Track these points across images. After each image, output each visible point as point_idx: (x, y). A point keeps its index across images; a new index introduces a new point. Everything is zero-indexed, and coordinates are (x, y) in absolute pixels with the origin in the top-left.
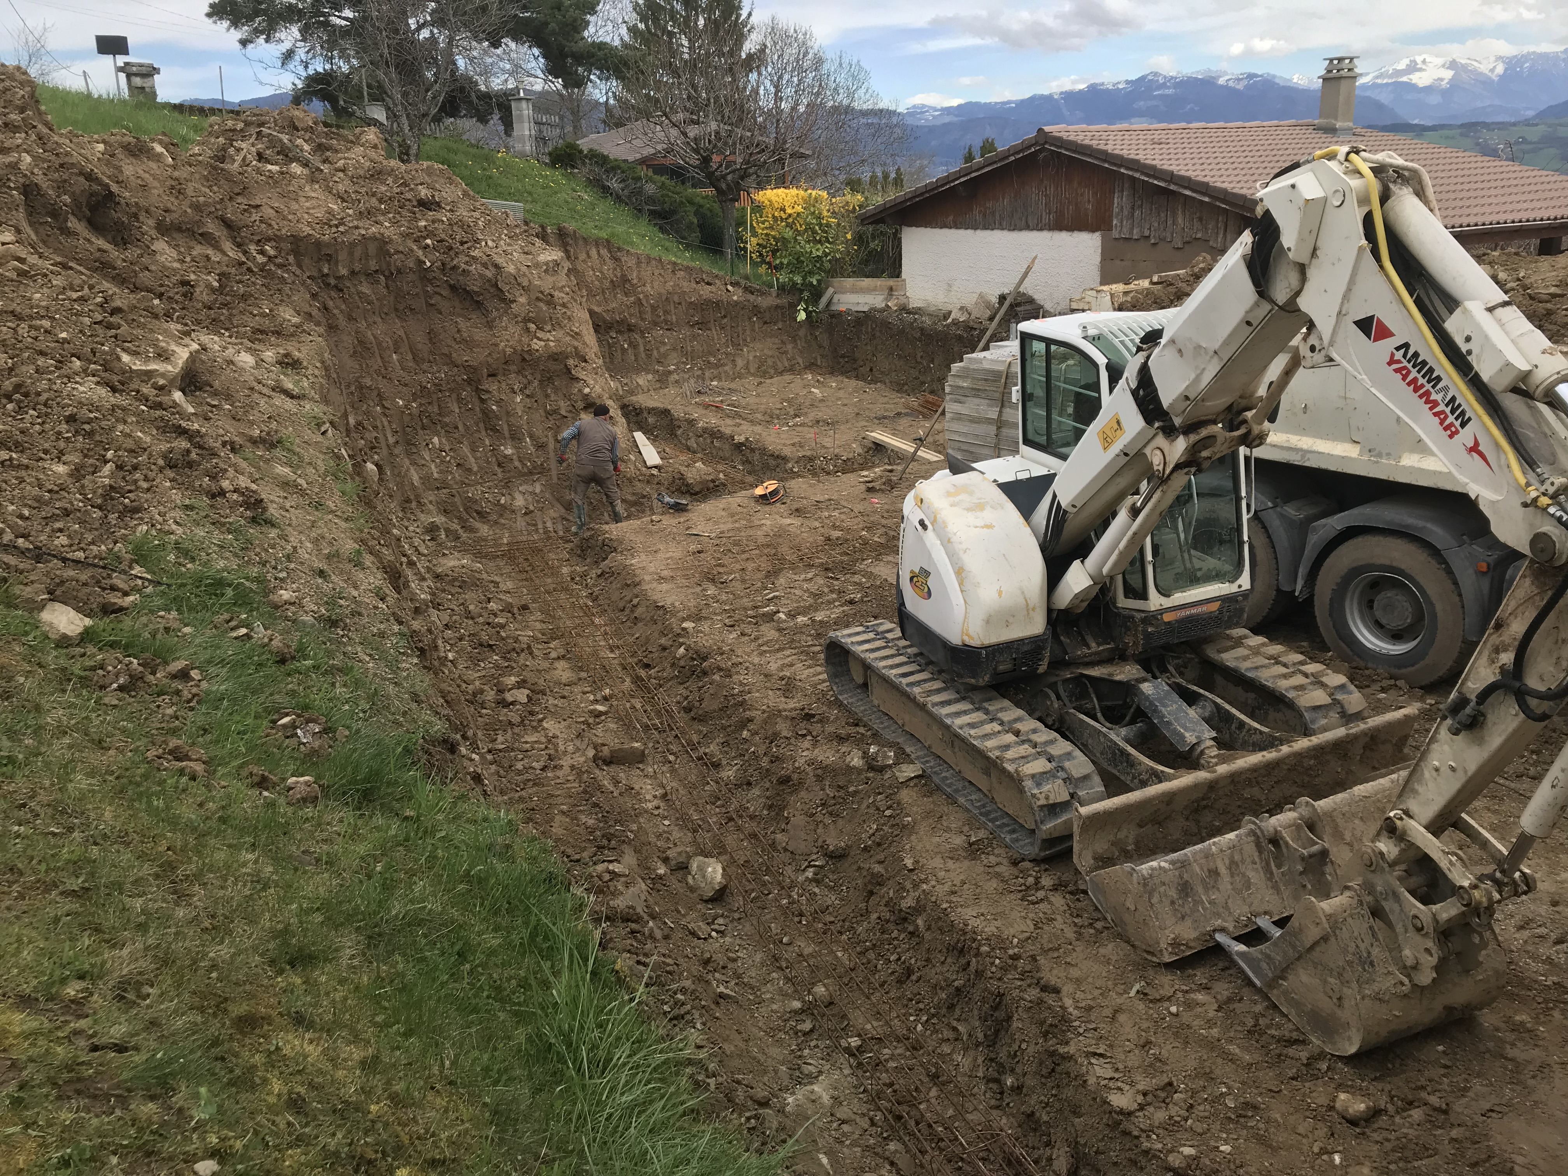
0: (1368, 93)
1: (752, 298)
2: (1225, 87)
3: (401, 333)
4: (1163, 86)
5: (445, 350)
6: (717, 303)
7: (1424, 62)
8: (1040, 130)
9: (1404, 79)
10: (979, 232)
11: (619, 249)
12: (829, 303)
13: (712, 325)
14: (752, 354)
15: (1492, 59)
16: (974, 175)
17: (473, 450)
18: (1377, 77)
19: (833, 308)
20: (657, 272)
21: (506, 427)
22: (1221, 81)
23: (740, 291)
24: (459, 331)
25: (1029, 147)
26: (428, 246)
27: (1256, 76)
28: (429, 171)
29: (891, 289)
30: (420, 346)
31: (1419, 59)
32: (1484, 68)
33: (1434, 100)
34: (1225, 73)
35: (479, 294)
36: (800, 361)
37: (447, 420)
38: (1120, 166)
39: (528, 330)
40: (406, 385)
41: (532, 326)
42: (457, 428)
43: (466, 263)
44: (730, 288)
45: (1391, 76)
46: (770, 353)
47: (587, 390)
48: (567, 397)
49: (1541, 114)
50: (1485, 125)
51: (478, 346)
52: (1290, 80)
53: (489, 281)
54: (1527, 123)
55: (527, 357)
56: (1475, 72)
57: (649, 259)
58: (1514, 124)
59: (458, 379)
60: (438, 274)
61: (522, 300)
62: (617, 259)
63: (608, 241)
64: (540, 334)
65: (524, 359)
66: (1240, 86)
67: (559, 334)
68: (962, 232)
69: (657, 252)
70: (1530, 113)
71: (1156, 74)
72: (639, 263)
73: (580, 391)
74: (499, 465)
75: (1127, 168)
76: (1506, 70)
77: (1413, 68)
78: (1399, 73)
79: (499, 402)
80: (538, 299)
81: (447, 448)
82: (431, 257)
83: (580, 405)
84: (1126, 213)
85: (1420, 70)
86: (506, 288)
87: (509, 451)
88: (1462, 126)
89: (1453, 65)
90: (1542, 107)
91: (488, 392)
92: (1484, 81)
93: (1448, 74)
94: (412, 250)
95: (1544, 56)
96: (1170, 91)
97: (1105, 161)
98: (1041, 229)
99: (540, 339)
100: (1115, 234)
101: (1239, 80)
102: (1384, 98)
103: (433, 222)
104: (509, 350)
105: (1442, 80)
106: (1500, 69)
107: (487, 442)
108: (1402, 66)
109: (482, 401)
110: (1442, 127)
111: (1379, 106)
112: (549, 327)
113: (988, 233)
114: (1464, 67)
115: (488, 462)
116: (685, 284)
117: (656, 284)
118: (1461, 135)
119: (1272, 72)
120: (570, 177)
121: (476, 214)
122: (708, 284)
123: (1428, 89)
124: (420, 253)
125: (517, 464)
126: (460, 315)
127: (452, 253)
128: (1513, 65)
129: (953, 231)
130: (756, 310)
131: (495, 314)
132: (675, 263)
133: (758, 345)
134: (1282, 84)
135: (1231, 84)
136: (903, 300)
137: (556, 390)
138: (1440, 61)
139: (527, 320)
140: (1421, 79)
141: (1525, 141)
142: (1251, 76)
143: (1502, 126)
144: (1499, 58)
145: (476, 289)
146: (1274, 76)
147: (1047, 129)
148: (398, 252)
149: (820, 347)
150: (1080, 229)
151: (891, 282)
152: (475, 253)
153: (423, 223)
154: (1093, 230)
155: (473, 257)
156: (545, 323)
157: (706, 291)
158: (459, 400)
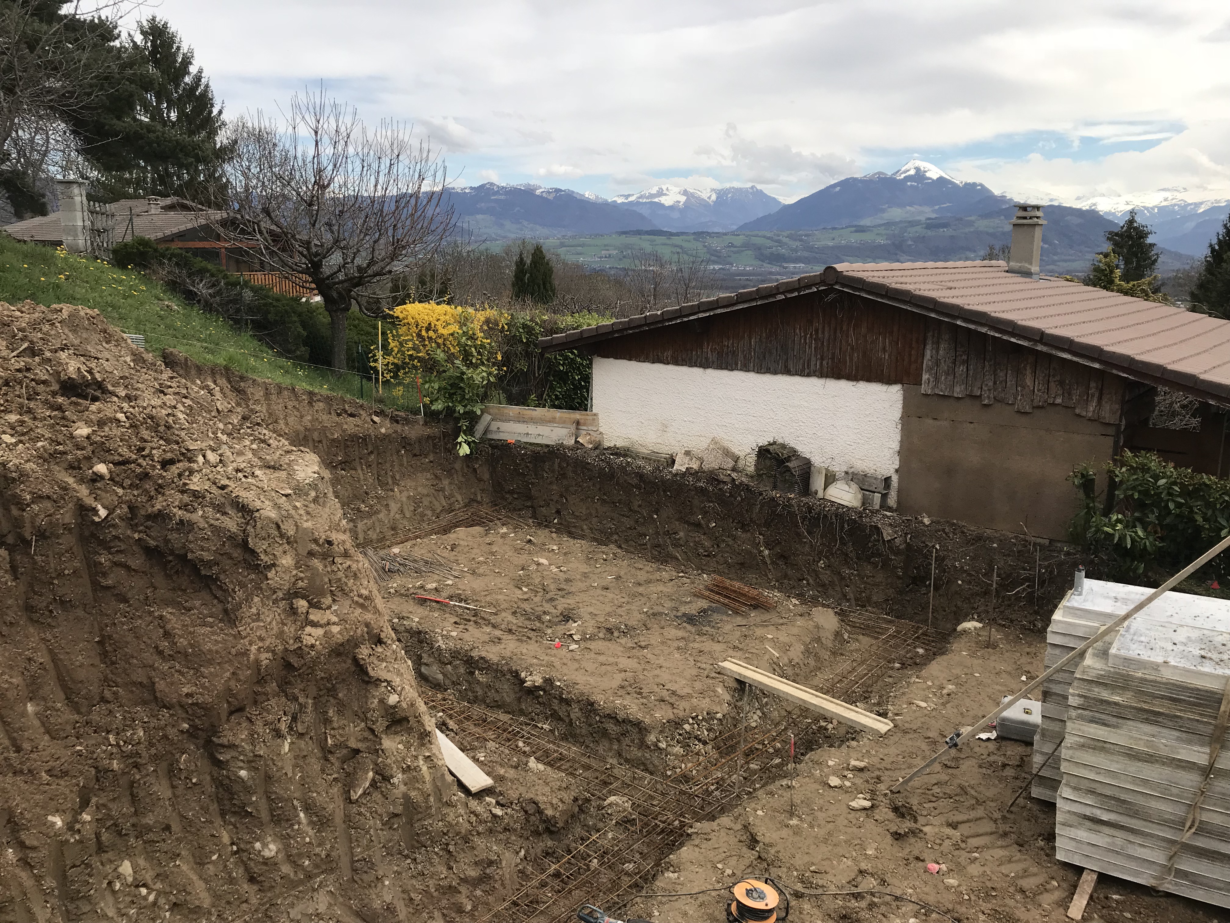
0: (634, 208)
1: (399, 428)
2: (540, 197)
3: (42, 657)
4: (497, 193)
5: (140, 676)
6: (364, 439)
7: (667, 189)
8: (830, 269)
9: (656, 200)
10: (710, 371)
11: (242, 378)
12: (486, 431)
13: (356, 464)
14: (405, 494)
15: (709, 190)
16: (719, 311)
17: (200, 862)
18: (639, 198)
19: (490, 436)
20: (290, 404)
21: (263, 805)
22: (538, 192)
23: (387, 422)
24: (167, 634)
25: (809, 286)
26: (98, 477)
27: (561, 190)
28: (73, 323)
29: (578, 423)
30: (81, 674)
31: (664, 188)
32: (704, 195)
33: (676, 215)
34: (540, 187)
35: (209, 564)
36: (459, 498)
37: (149, 820)
38: (957, 318)
39: (293, 611)
40: (65, 774)
41: (302, 604)
42: (168, 828)
43: (184, 507)
44: (376, 419)
45: (647, 198)
46: (425, 492)
47: (393, 699)
48: (363, 715)
49: (741, 228)
50: (708, 234)
51: (210, 662)
52: (583, 196)
53: (232, 538)
54: (733, 234)
55: (294, 661)
56: (699, 198)
57: (280, 389)
58: (725, 234)
59: (172, 732)
60: (123, 530)
61: (287, 561)
62: (239, 391)
63: (227, 368)
64: (315, 616)
65: (288, 666)
66: (551, 197)
67: (343, 606)
68: (684, 369)
69: (286, 381)
70: (735, 227)
71: (492, 184)
72: (267, 395)
73: (382, 701)
74: (252, 880)
75: (965, 320)
76: (717, 198)
77: (660, 193)
78: (652, 196)
79: (252, 763)
80: (311, 554)
81: (148, 877)
82: (109, 498)
83: (380, 725)
84: (944, 367)
85: (665, 195)
86: (260, 546)
87: (272, 849)
88: (694, 233)
89: (685, 193)
90: (741, 223)
91: (232, 746)
92: (703, 204)
93: (683, 199)
94: (65, 488)
95: (739, 190)
96: (503, 197)
97: (932, 310)
98: (808, 375)
99: (314, 625)
100: (924, 388)
101: (549, 192)
102: (645, 212)
103: (101, 424)
104: (265, 658)
105: (679, 202)
106: (714, 197)
107: (226, 839)
108: (654, 191)
109: (219, 764)
110: (683, 233)
111: (642, 217)
112: (328, 601)
113: (724, 374)
114: (692, 195)
115: (232, 881)
116: (325, 417)
117: (291, 420)
118: (694, 239)
119: (571, 189)
120: (146, 280)
121: (170, 399)
122: (352, 415)
123: (671, 208)
124: (83, 491)
125: (286, 869)
126: (167, 603)
127: (148, 485)
128: (721, 194)
129: (671, 367)
130: (405, 443)
131: (240, 594)
132: (311, 394)
133: (410, 483)
134: (578, 197)
135: (544, 195)
136: (596, 437)
137: (341, 708)
138: (677, 190)
139: (293, 594)
140: (667, 201)
141: (733, 246)
142: (558, 190)
143: (718, 235)
144: (713, 190)
145: (207, 556)
146: (573, 192)
147: (839, 267)
148: (38, 498)
149: (480, 480)
150: (869, 380)
151: (577, 415)
152: (196, 483)
153: (82, 431)
154: (889, 381)
155: (196, 495)
156: (323, 594)
157: (350, 425)
158: (172, 772)
